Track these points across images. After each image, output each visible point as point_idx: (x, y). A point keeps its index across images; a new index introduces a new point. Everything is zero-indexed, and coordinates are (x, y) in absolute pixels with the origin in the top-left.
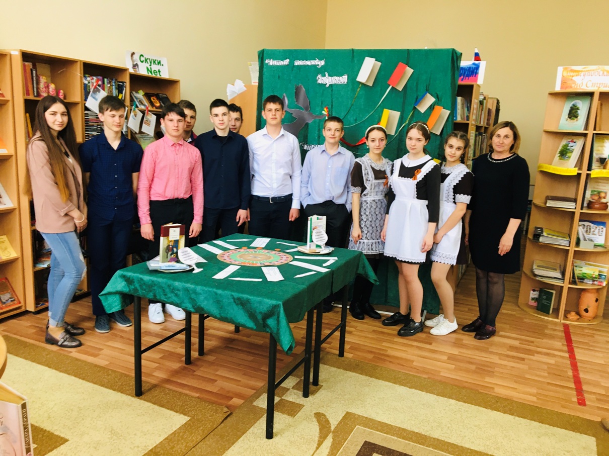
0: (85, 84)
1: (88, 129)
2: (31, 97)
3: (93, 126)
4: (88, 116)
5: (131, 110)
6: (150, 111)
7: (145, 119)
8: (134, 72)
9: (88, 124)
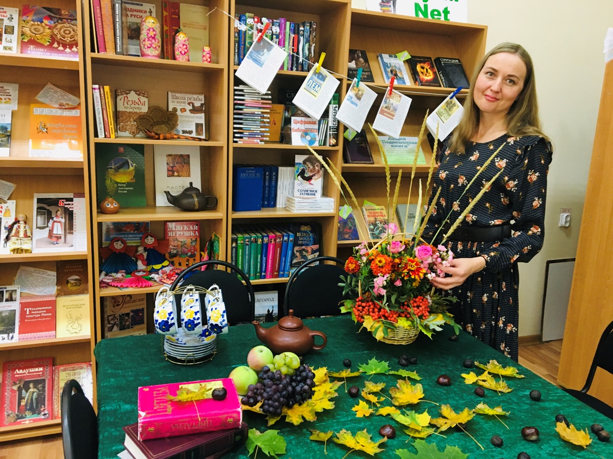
0: (239, 32)
1: (241, 119)
2: (110, 55)
3: (253, 114)
4: (243, 95)
5: (350, 85)
6: (396, 88)
7: (383, 104)
8: (381, 11)
9: (241, 109)
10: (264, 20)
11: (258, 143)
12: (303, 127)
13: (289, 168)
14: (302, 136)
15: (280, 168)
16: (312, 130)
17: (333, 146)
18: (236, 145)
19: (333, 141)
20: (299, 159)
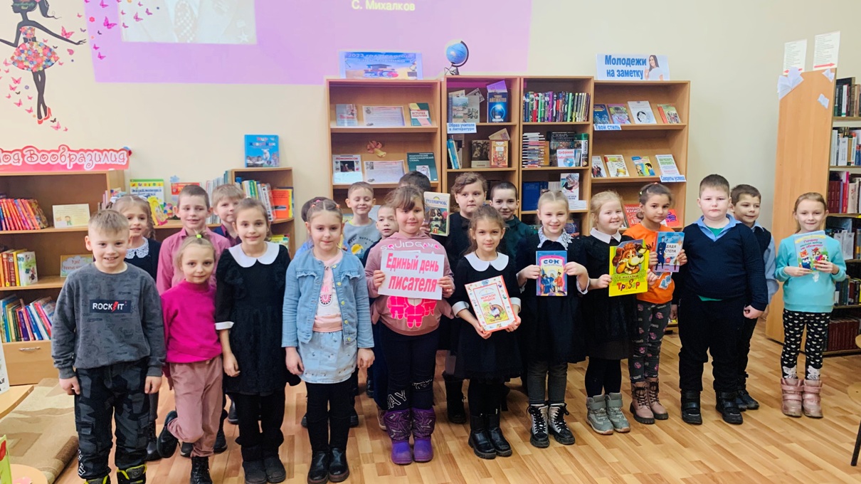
1: (527, 153)
3: (534, 149)
9: (527, 147)
10: (540, 94)
11: (537, 167)
12: (564, 155)
13: (555, 183)
14: (564, 161)
15: (549, 183)
16: (571, 157)
17: (585, 166)
18: (524, 169)
19: (585, 163)
20: (563, 176)
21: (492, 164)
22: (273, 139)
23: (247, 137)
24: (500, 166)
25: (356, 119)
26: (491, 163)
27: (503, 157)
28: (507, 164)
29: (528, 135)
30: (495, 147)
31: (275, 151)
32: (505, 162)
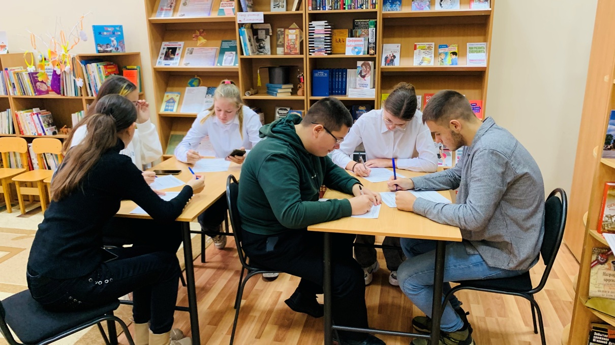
1: (313, 41)
3: (320, 38)
4: (314, 27)
9: (313, 35)
11: (323, 55)
12: (353, 44)
14: (352, 50)
15: (348, 70)
16: (359, 45)
17: (373, 54)
18: (310, 56)
19: (373, 52)
21: (286, 51)
22: (118, 29)
23: (95, 28)
24: (293, 52)
25: (172, 11)
26: (284, 50)
27: (295, 45)
28: (298, 51)
29: (314, 23)
30: (288, 35)
31: (121, 39)
32: (296, 49)
